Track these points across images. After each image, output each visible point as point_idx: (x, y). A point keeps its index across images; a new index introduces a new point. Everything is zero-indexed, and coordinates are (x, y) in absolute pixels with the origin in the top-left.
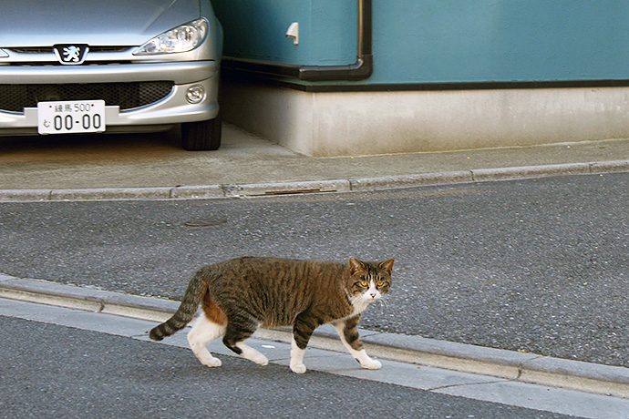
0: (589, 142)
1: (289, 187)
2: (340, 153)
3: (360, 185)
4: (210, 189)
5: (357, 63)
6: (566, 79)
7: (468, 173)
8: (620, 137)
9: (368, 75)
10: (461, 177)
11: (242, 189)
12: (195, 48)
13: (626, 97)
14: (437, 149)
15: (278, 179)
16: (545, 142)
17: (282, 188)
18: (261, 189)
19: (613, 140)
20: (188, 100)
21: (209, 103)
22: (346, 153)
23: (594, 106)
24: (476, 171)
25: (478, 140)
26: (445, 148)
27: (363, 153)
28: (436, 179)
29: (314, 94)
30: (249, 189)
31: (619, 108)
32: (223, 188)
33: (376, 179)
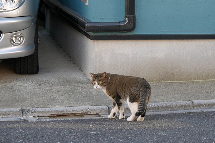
1: (67, 111)
4: (13, 111)
5: (124, 21)
7: (190, 103)
9: (132, 29)
10: (185, 106)
11: (35, 111)
12: (18, 8)
14: (180, 80)
15: (62, 103)
17: (62, 111)
18: (48, 112)
20: (12, 43)
21: (27, 45)
24: (196, 102)
26: (186, 79)
28: (167, 107)
29: (96, 41)
30: (39, 112)
32: (23, 111)
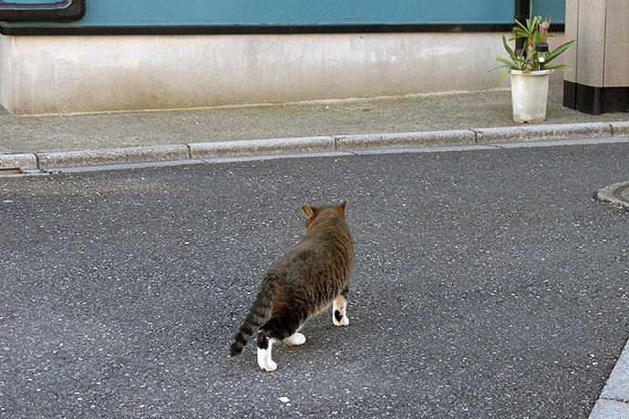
0: (356, 99)
2: (47, 110)
3: (49, 162)
5: (65, 2)
6: (327, 23)
7: (185, 147)
8: (395, 94)
9: (80, 17)
10: (175, 154)
13: (402, 45)
14: (167, 107)
16: (302, 98)
19: (386, 97)
22: (54, 109)
23: (362, 56)
24: (195, 146)
25: (219, 96)
26: (178, 105)
27: (75, 110)
28: (144, 156)
29: (13, 38)
31: (394, 58)
33: (70, 154)
